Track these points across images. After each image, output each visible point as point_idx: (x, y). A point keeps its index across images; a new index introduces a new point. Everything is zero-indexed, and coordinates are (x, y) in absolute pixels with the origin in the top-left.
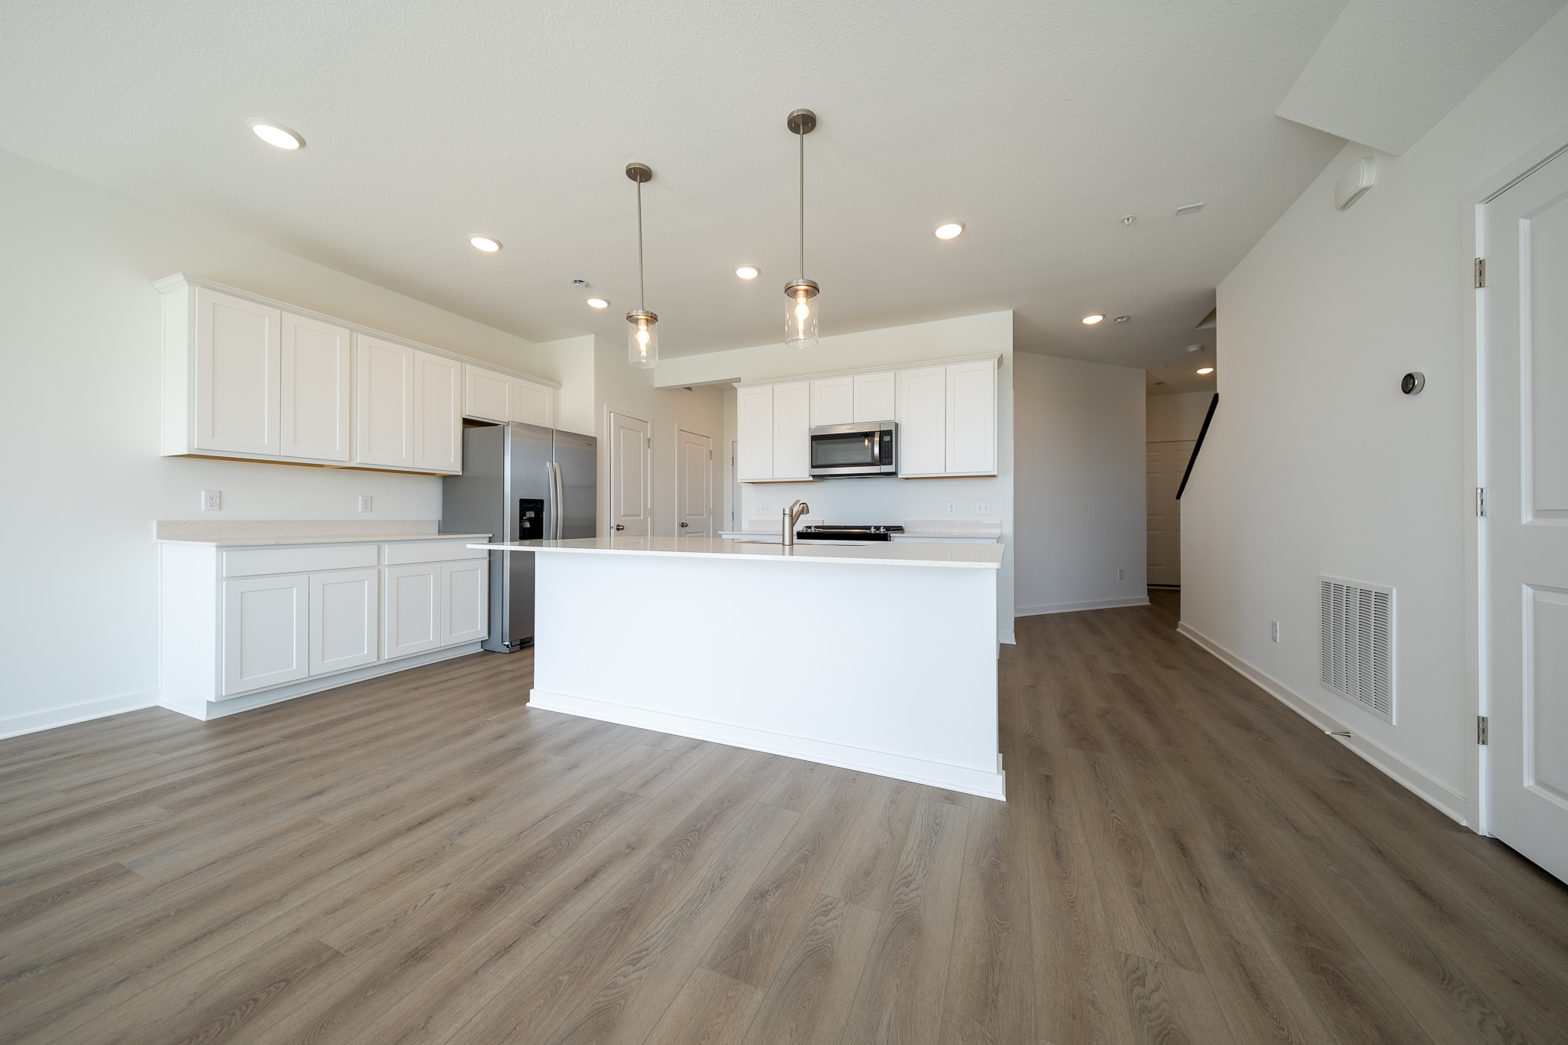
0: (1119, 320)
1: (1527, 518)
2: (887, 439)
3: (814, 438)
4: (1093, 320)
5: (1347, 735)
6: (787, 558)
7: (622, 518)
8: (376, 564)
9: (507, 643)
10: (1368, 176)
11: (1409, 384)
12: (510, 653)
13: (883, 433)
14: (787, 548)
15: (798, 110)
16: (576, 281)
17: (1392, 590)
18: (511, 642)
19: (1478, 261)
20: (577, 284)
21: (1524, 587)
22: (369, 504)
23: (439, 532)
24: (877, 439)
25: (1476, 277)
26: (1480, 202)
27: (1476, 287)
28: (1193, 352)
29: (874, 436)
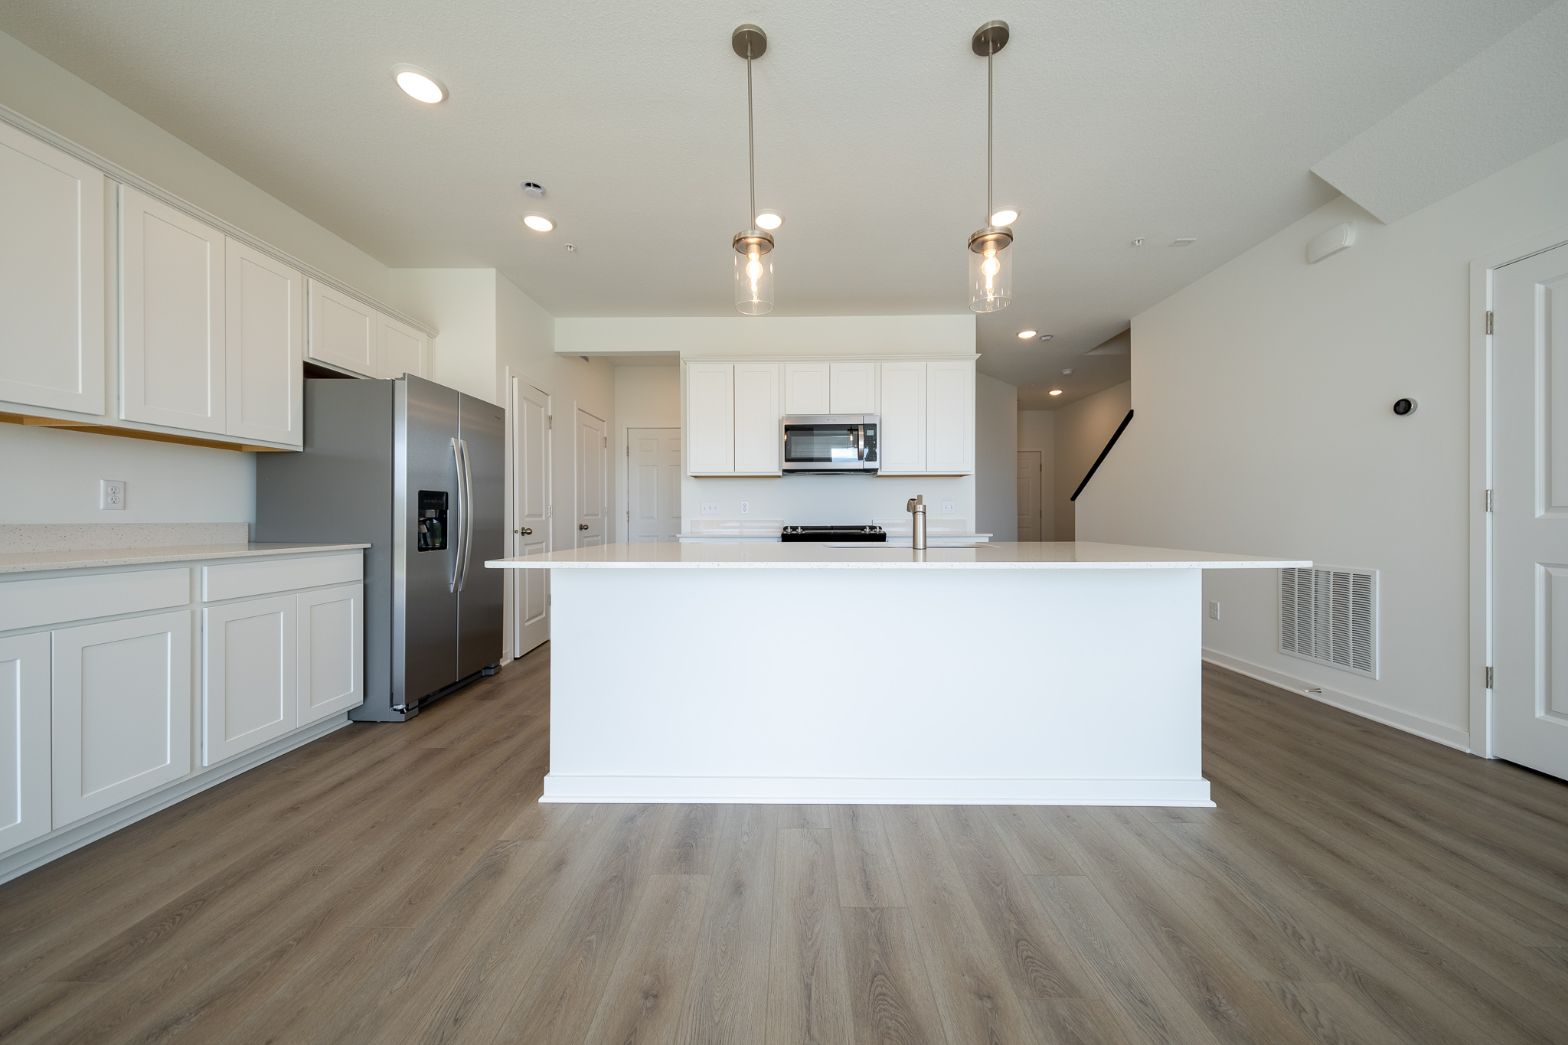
0: (1044, 338)
1: (1540, 512)
2: (870, 433)
3: (788, 429)
4: (1027, 335)
5: (1318, 691)
6: (920, 565)
7: (526, 519)
8: (188, 602)
9: (400, 707)
10: (1350, 236)
11: (1403, 407)
12: (406, 721)
13: (866, 427)
14: (921, 553)
15: (993, 22)
16: (529, 185)
17: (1375, 572)
18: (407, 705)
19: (1489, 314)
20: (529, 188)
21: (1537, 565)
22: (121, 495)
23: (249, 542)
24: (861, 433)
25: (1487, 326)
26: (1490, 268)
27: (1487, 333)
28: (1067, 375)
29: (857, 430)
